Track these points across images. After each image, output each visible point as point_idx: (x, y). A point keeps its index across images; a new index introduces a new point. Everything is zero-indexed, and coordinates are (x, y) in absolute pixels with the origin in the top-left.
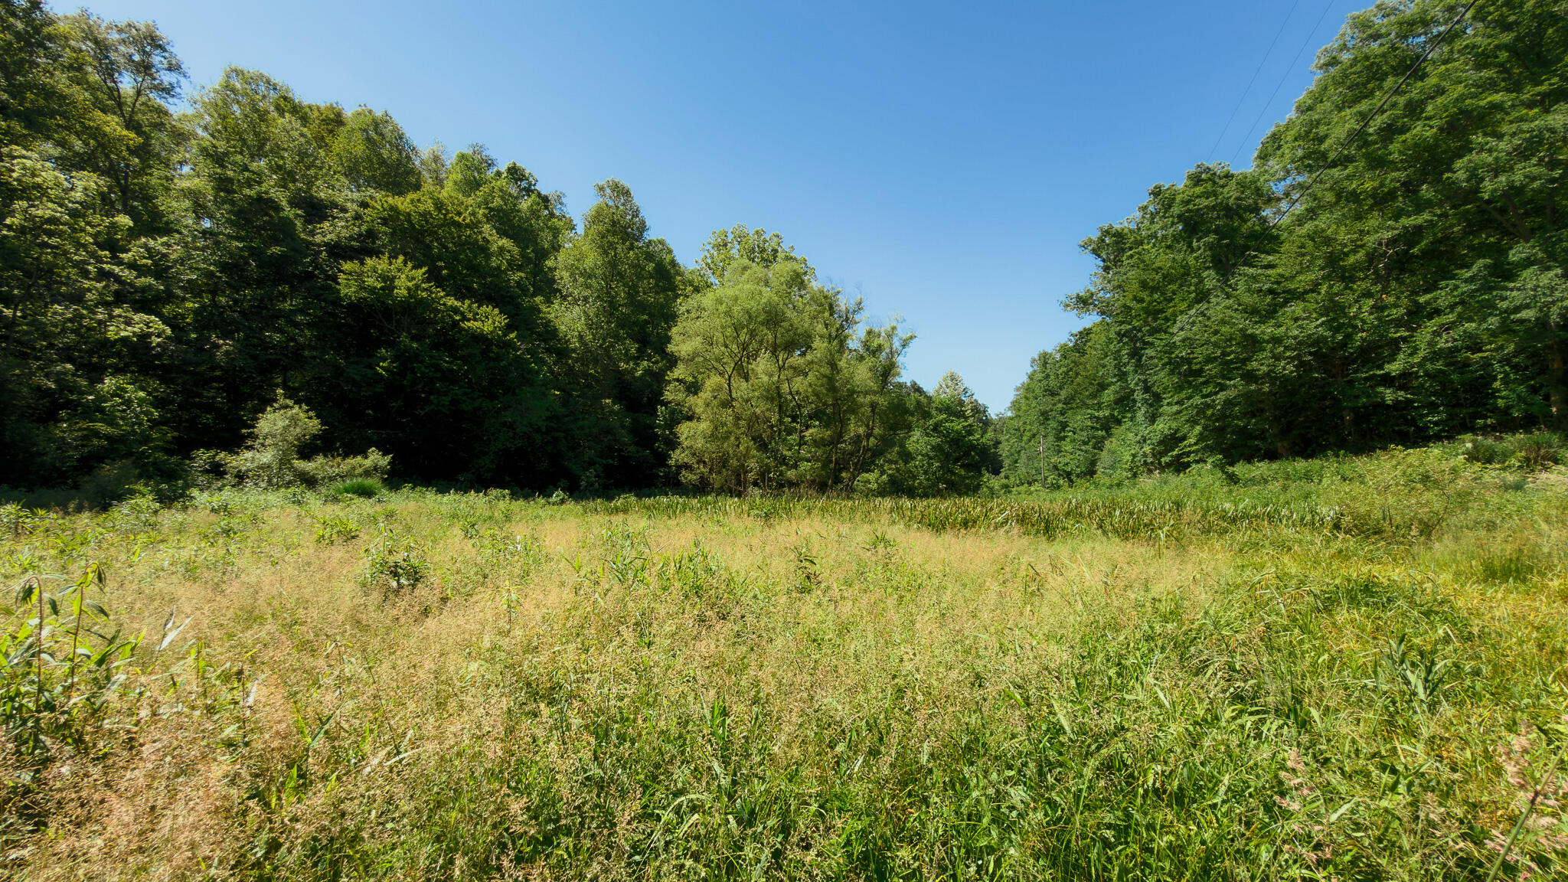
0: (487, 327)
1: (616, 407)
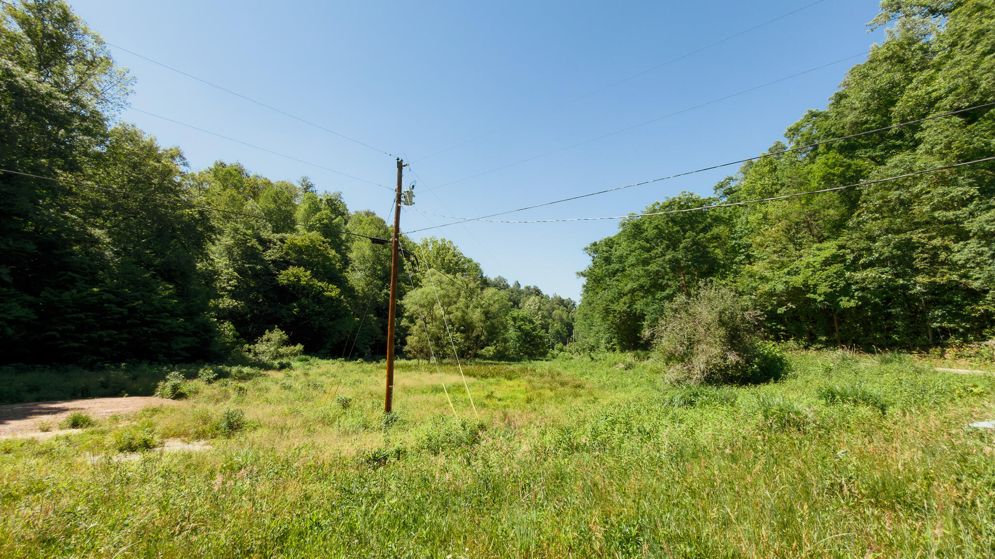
0: (333, 294)
1: (375, 318)
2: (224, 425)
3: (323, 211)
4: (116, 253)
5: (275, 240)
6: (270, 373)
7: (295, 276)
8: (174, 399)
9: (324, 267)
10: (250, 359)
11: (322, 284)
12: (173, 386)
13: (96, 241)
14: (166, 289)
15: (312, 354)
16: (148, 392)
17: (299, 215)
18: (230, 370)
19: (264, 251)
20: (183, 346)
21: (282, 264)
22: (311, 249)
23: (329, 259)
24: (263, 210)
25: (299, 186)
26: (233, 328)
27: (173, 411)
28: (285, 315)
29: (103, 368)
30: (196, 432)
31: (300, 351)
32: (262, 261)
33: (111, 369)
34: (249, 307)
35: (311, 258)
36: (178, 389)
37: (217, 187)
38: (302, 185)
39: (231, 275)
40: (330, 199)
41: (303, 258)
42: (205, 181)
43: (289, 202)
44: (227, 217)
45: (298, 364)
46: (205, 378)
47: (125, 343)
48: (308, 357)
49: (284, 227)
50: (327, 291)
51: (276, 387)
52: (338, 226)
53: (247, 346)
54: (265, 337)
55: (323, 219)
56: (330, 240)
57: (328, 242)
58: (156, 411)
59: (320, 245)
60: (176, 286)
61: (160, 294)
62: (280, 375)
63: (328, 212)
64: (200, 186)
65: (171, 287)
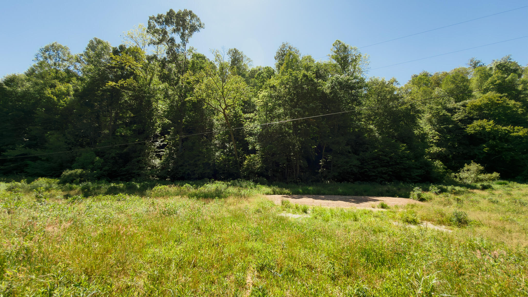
0: (520, 134)
2: (455, 219)
3: (494, 76)
4: (379, 134)
5: (459, 107)
6: (475, 191)
7: (480, 127)
8: (420, 201)
9: (506, 115)
10: (458, 182)
11: (508, 128)
12: (418, 195)
13: (371, 130)
14: (403, 147)
15: (509, 179)
16: (407, 196)
17: (473, 84)
18: (447, 188)
19: (452, 116)
20: (417, 174)
21: (469, 120)
22: (492, 105)
23: (510, 108)
24: (446, 91)
25: (467, 67)
26: (442, 163)
27: (422, 207)
28: (477, 153)
29: (385, 184)
30: (438, 221)
31: (497, 177)
32: (453, 122)
33: (388, 185)
34: (450, 151)
35: (491, 111)
36: (421, 196)
37: (415, 89)
38: (471, 65)
39: (434, 134)
40: (500, 65)
41: (484, 113)
42: (408, 88)
43: (464, 80)
44: (424, 103)
45: (498, 186)
46: (434, 191)
47: (391, 173)
48: (505, 181)
49: (463, 97)
50: (513, 132)
51: (485, 201)
52: (512, 81)
53: (453, 174)
54: (465, 168)
55: (496, 81)
56: (506, 94)
57: (504, 96)
58: (414, 206)
59: (498, 100)
60: (407, 145)
61: (401, 150)
62: (485, 193)
63: (500, 75)
64: (406, 92)
65: (405, 145)
